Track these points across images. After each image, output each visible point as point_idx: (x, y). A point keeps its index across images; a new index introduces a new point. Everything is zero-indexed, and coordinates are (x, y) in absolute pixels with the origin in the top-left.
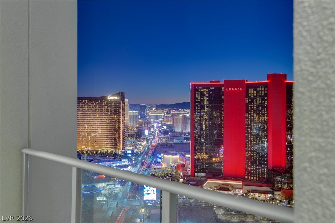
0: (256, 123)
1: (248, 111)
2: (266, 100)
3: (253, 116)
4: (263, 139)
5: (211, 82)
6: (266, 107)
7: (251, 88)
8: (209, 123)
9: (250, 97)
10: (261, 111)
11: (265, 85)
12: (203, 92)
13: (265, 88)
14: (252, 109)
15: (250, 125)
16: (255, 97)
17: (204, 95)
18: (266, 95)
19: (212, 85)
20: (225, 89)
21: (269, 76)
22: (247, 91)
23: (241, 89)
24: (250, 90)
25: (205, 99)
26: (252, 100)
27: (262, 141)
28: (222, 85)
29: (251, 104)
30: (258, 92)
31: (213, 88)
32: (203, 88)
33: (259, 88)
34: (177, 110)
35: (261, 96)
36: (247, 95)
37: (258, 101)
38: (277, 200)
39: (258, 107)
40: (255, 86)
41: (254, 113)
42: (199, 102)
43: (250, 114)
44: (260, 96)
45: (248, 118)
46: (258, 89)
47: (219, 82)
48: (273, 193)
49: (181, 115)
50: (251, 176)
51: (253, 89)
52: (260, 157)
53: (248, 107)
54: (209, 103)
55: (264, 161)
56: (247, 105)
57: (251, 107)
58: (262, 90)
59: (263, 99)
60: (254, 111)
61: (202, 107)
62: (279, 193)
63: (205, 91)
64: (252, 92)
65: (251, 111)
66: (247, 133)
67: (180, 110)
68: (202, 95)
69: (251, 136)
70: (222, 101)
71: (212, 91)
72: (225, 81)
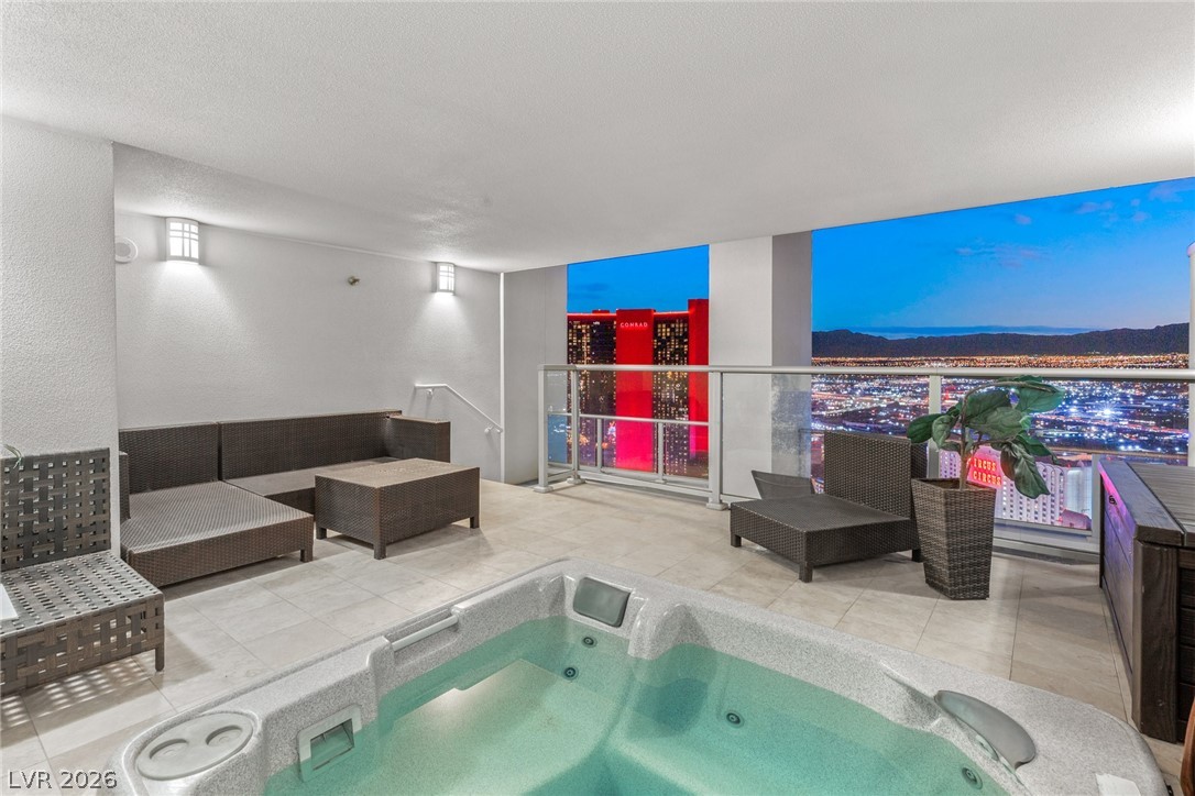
0: (670, 382)
1: (656, 362)
2: (686, 343)
4: (681, 410)
5: (595, 312)
6: (686, 356)
7: (662, 323)
8: (591, 383)
9: (660, 339)
11: (684, 319)
12: (581, 330)
13: (684, 323)
14: (663, 359)
15: (660, 385)
16: (669, 339)
17: (583, 335)
18: (686, 335)
19: (596, 319)
20: (618, 324)
21: (692, 303)
22: (656, 329)
23: (646, 325)
24: (659, 326)
25: (586, 339)
27: (679, 413)
28: (613, 318)
29: (662, 350)
30: (673, 330)
31: (598, 323)
32: (581, 324)
33: (675, 322)
35: (679, 337)
36: (655, 335)
37: (674, 344)
39: (672, 355)
40: (669, 320)
42: (575, 348)
44: (676, 337)
45: (656, 373)
46: (673, 326)
47: (608, 312)
51: (664, 326)
52: (675, 438)
53: (656, 355)
54: (592, 350)
55: (684, 445)
56: (655, 351)
57: (661, 355)
58: (679, 327)
59: (681, 342)
60: (666, 361)
61: (580, 355)
63: (584, 328)
64: (664, 331)
65: (661, 362)
66: (654, 399)
68: (580, 335)
69: (662, 403)
70: (613, 344)
71: (596, 327)
72: (618, 312)
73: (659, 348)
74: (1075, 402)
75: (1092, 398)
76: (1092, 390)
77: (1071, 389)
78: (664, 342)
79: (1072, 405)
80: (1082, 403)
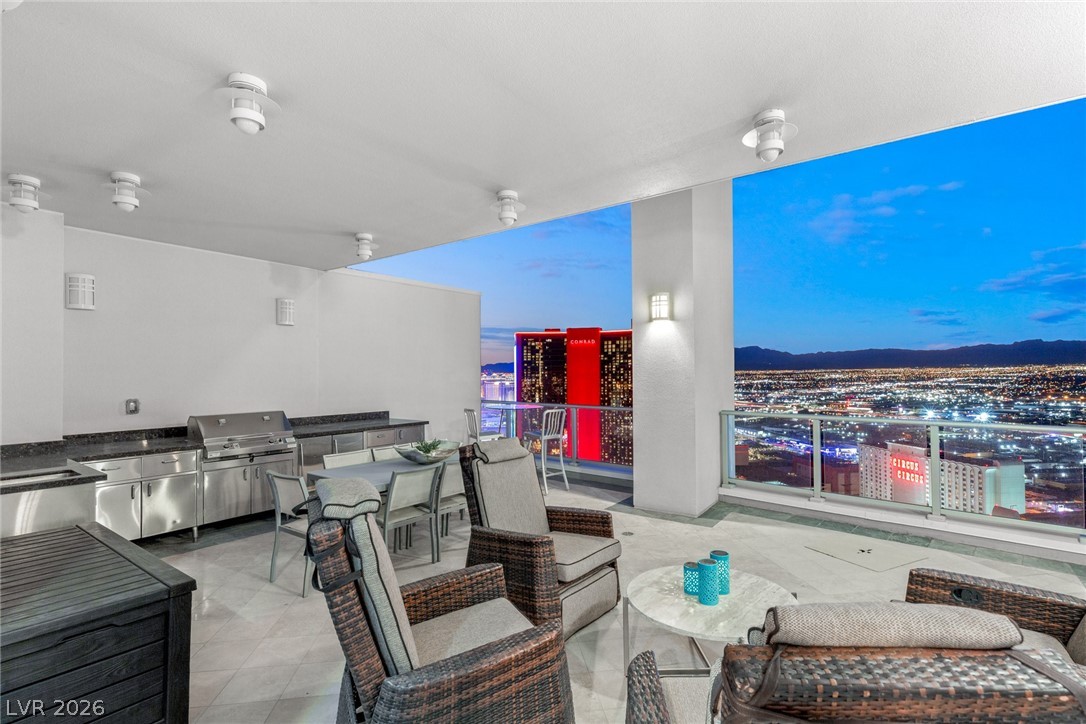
0: (616, 393)
1: (603, 375)
2: (629, 358)
3: (611, 383)
6: (630, 369)
7: (608, 340)
8: (544, 395)
9: (606, 354)
10: (623, 375)
11: (627, 336)
12: (534, 347)
13: (627, 340)
14: (609, 372)
15: (608, 396)
16: (614, 354)
17: (538, 351)
18: (629, 350)
19: (549, 336)
20: (568, 342)
22: (603, 345)
23: (593, 341)
24: (606, 343)
25: (539, 356)
26: (610, 358)
27: (625, 421)
28: (564, 336)
29: (608, 365)
30: (618, 346)
31: (549, 340)
32: (535, 341)
33: (620, 340)
34: (489, 374)
35: (623, 352)
36: (602, 352)
37: (619, 359)
39: (618, 369)
40: (614, 337)
41: (613, 378)
42: (529, 363)
43: (607, 380)
44: (621, 353)
45: (603, 385)
46: (618, 342)
47: (559, 330)
49: (497, 383)
51: (610, 342)
52: (622, 445)
53: (603, 369)
54: (546, 364)
56: (602, 366)
57: (608, 369)
58: (623, 343)
59: (625, 357)
60: (612, 374)
61: (535, 370)
63: (538, 345)
64: (610, 347)
65: (607, 375)
67: (494, 374)
68: (534, 351)
70: (564, 359)
71: (548, 344)
72: (569, 330)
73: (607, 363)
74: (956, 407)
75: (969, 404)
76: (968, 397)
77: (951, 396)
78: (610, 357)
79: (954, 410)
80: (962, 409)
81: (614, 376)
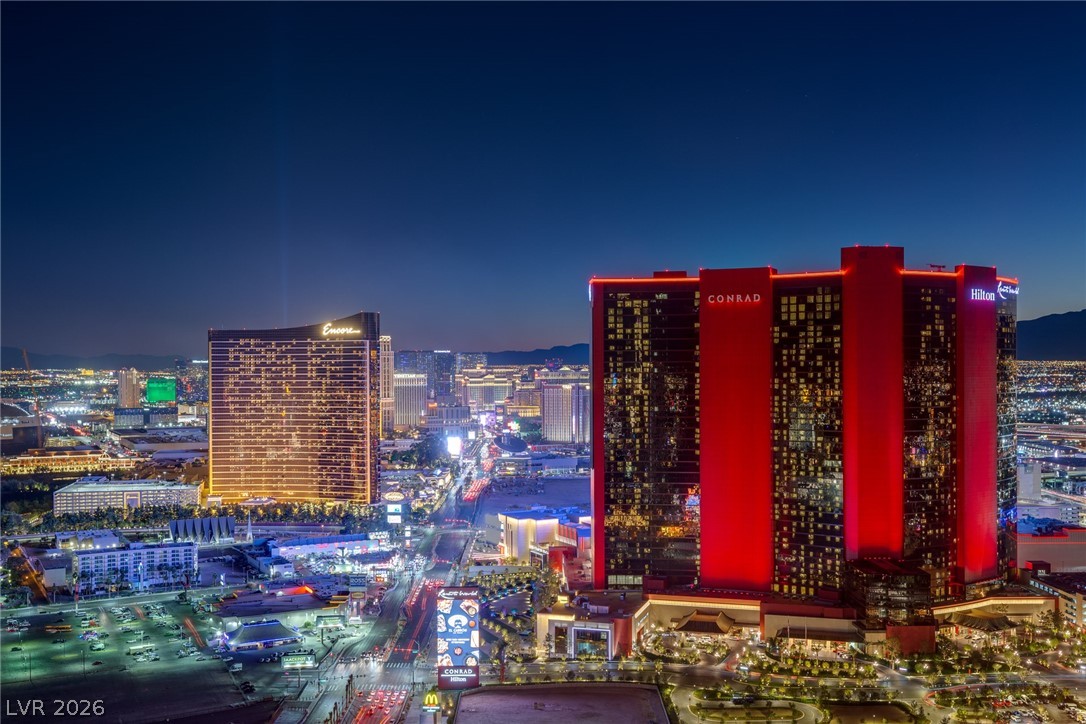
0: (806, 409)
1: (778, 371)
2: (838, 333)
3: (796, 387)
4: (828, 463)
5: (657, 275)
6: (839, 357)
7: (789, 294)
8: (650, 412)
9: (784, 326)
10: (822, 369)
11: (832, 285)
12: (631, 309)
13: (832, 293)
14: (791, 364)
15: (787, 415)
16: (802, 325)
17: (634, 319)
18: (837, 317)
19: (661, 287)
20: (703, 299)
21: (848, 255)
22: (778, 305)
23: (757, 298)
24: (784, 300)
25: (641, 327)
26: (793, 335)
27: (825, 470)
28: (694, 286)
29: (790, 348)
30: (811, 308)
31: (663, 296)
32: (632, 298)
33: (815, 294)
34: (555, 368)
35: (822, 322)
36: (776, 319)
37: (813, 336)
38: (872, 658)
39: (810, 356)
40: (801, 288)
41: (798, 378)
42: (620, 344)
43: (787, 380)
44: (817, 322)
45: (779, 392)
46: (811, 299)
47: (683, 274)
48: (859, 638)
49: (568, 387)
50: (790, 584)
51: (794, 300)
52: (818, 520)
53: (778, 356)
54: (653, 347)
55: (833, 532)
56: (777, 349)
57: (789, 356)
58: (823, 301)
59: (828, 332)
60: (799, 369)
61: (631, 358)
62: (881, 636)
63: (638, 306)
64: (793, 309)
65: (788, 370)
66: (774, 443)
67: (566, 368)
68: (629, 319)
69: (790, 451)
70: (694, 337)
71: (660, 304)
72: (704, 274)
73: (786, 343)
78: (793, 332)
81: (802, 373)
